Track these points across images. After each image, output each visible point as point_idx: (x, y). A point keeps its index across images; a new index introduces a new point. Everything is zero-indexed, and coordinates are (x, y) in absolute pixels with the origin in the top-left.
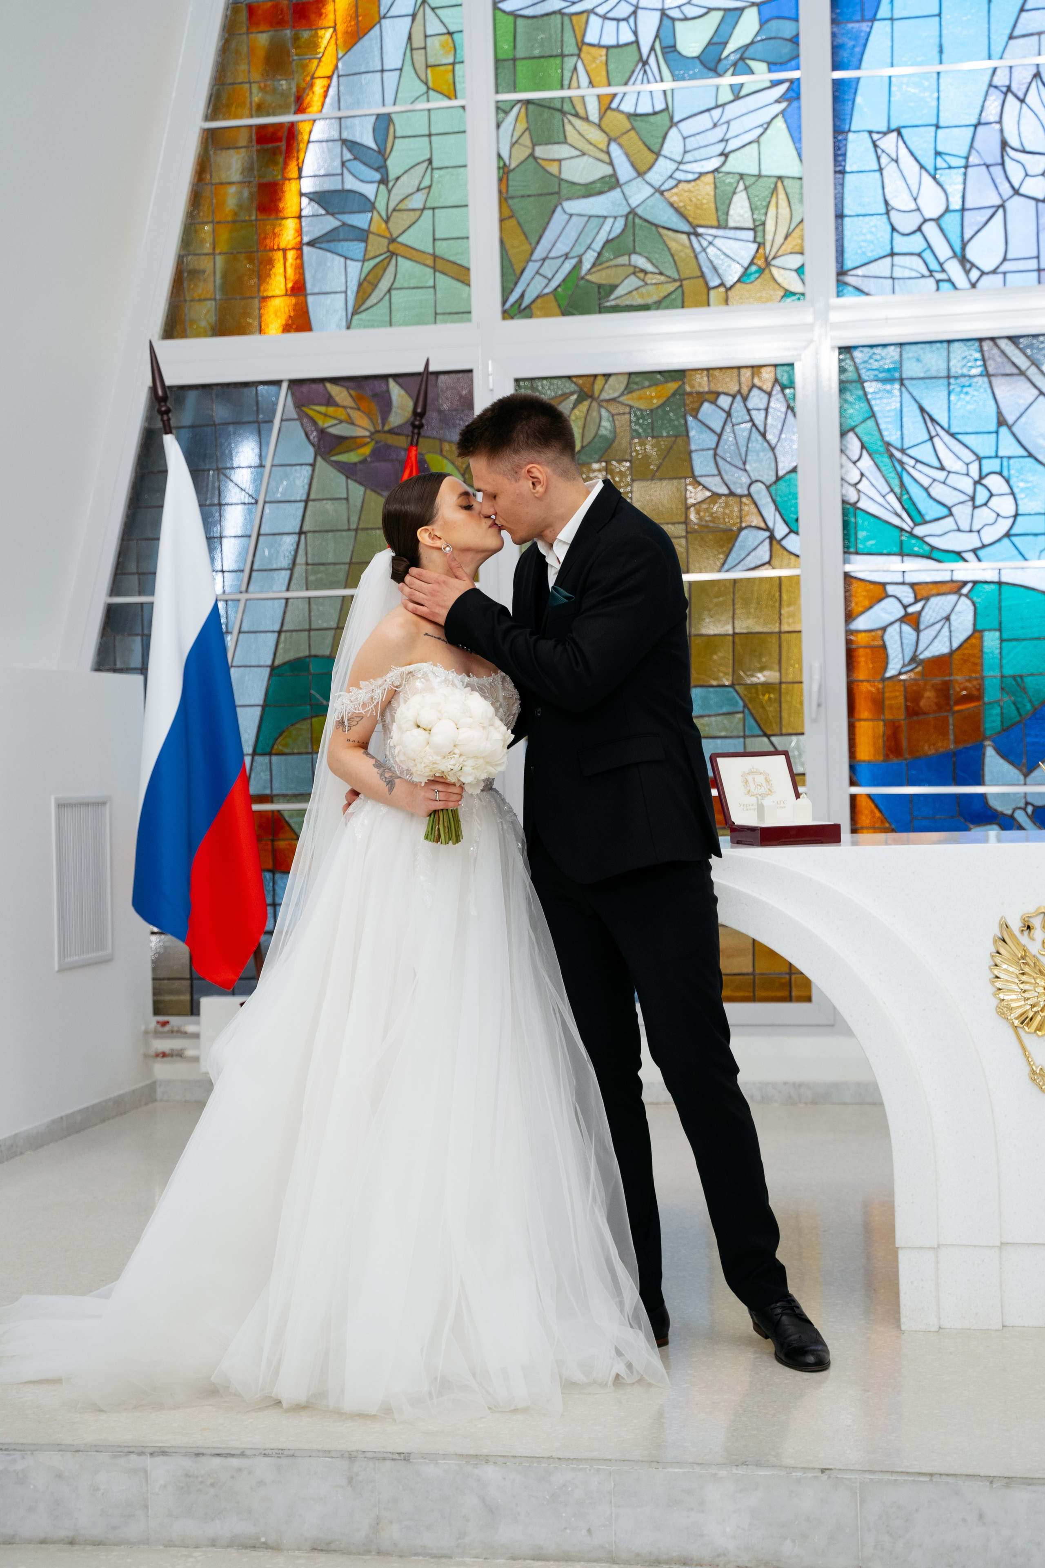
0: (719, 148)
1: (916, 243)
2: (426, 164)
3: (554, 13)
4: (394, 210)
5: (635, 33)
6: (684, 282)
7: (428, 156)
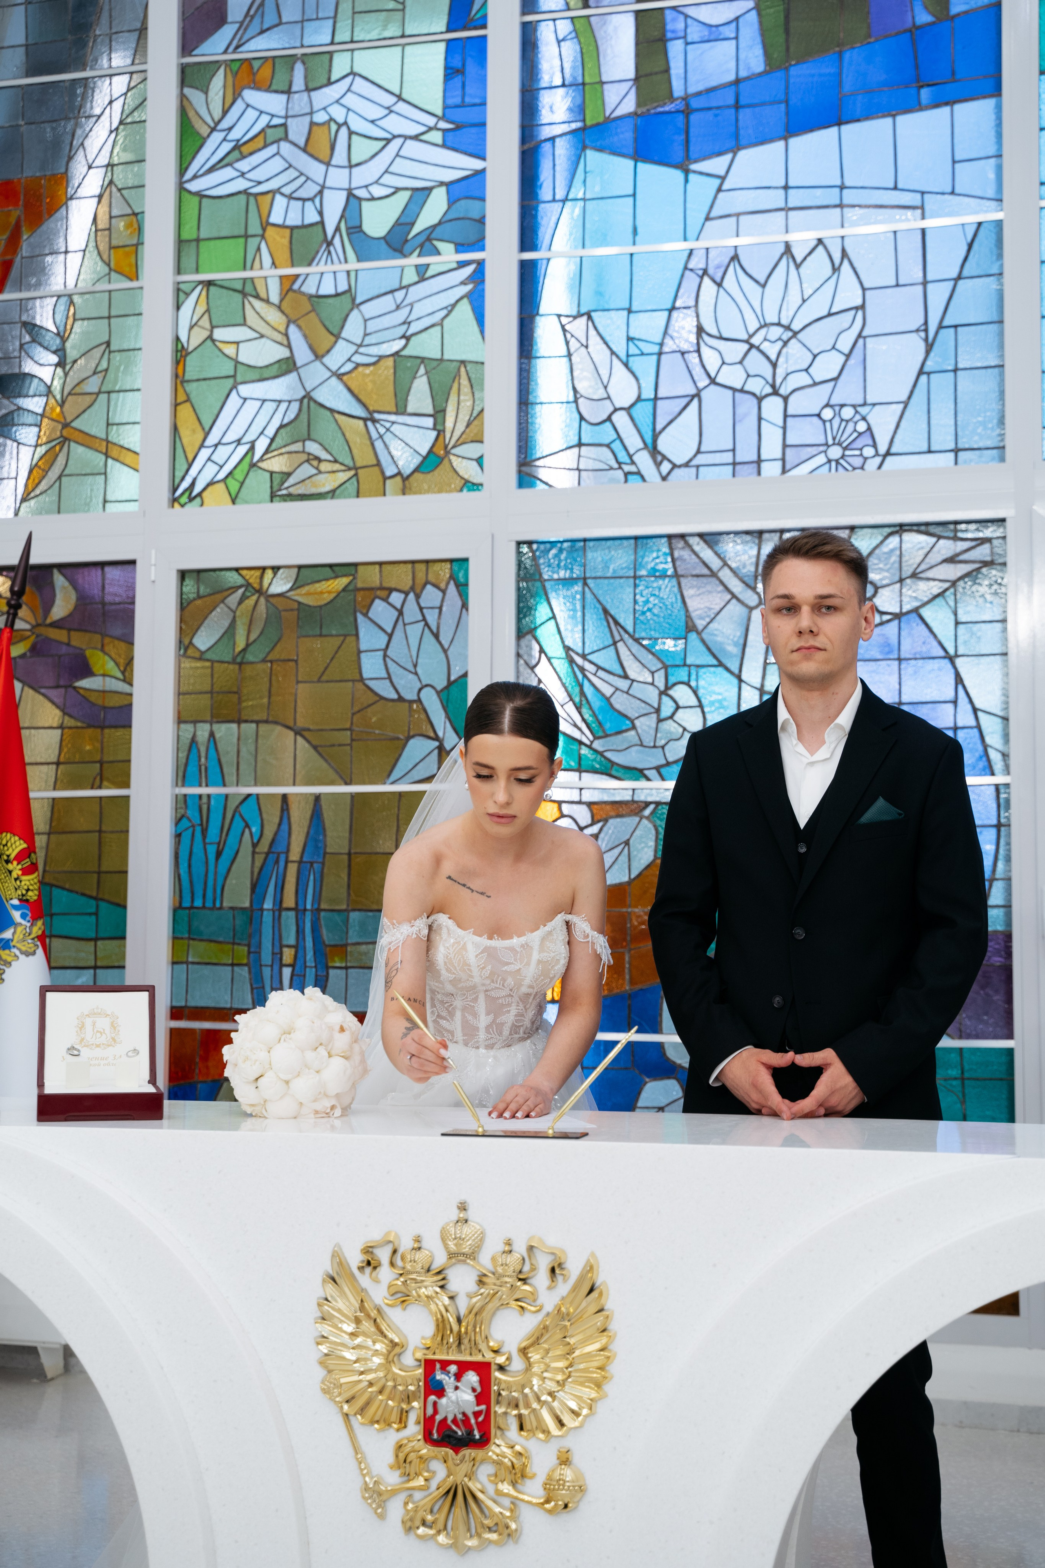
0: (401, 330)
1: (606, 434)
2: (104, 346)
3: (239, 193)
4: (70, 394)
5: (321, 213)
6: (360, 471)
7: (106, 339)
